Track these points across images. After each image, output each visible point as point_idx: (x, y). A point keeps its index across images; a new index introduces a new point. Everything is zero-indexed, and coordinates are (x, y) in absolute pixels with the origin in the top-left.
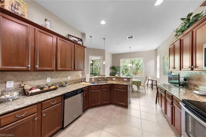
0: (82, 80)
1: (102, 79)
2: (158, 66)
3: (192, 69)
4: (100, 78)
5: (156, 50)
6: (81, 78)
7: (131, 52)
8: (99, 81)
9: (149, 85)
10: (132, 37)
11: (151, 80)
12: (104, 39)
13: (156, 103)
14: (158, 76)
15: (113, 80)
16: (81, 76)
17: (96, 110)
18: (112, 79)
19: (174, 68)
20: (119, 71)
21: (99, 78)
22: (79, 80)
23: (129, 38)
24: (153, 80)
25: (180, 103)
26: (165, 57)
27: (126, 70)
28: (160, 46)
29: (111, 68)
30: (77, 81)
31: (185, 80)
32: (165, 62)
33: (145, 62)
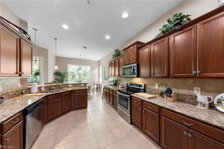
0: (24, 92)
1: (55, 87)
2: (101, 73)
3: (119, 76)
4: (54, 86)
5: (99, 61)
6: (19, 88)
7: (82, 58)
8: (52, 89)
9: (95, 89)
10: (86, 48)
11: (96, 84)
12: (56, 39)
13: (103, 99)
14: (101, 81)
15: (69, 87)
16: (20, 85)
17: (56, 122)
18: (68, 85)
19: (112, 75)
20: (67, 78)
21: (52, 86)
22: (17, 91)
23: (83, 47)
24: (98, 85)
25: (117, 92)
26: (106, 68)
27: (73, 76)
28: (102, 59)
29: (54, 74)
30: (15, 94)
31: (115, 82)
32: (106, 71)
33: (92, 69)
